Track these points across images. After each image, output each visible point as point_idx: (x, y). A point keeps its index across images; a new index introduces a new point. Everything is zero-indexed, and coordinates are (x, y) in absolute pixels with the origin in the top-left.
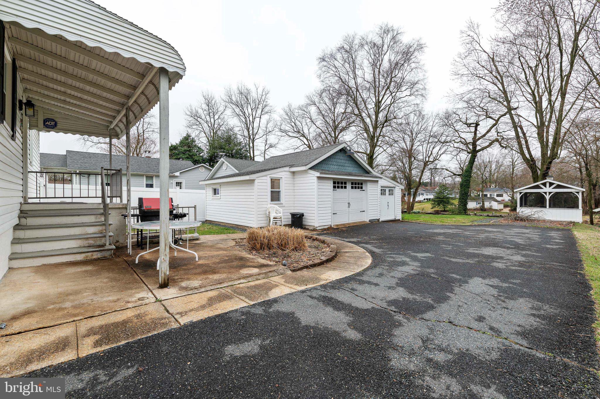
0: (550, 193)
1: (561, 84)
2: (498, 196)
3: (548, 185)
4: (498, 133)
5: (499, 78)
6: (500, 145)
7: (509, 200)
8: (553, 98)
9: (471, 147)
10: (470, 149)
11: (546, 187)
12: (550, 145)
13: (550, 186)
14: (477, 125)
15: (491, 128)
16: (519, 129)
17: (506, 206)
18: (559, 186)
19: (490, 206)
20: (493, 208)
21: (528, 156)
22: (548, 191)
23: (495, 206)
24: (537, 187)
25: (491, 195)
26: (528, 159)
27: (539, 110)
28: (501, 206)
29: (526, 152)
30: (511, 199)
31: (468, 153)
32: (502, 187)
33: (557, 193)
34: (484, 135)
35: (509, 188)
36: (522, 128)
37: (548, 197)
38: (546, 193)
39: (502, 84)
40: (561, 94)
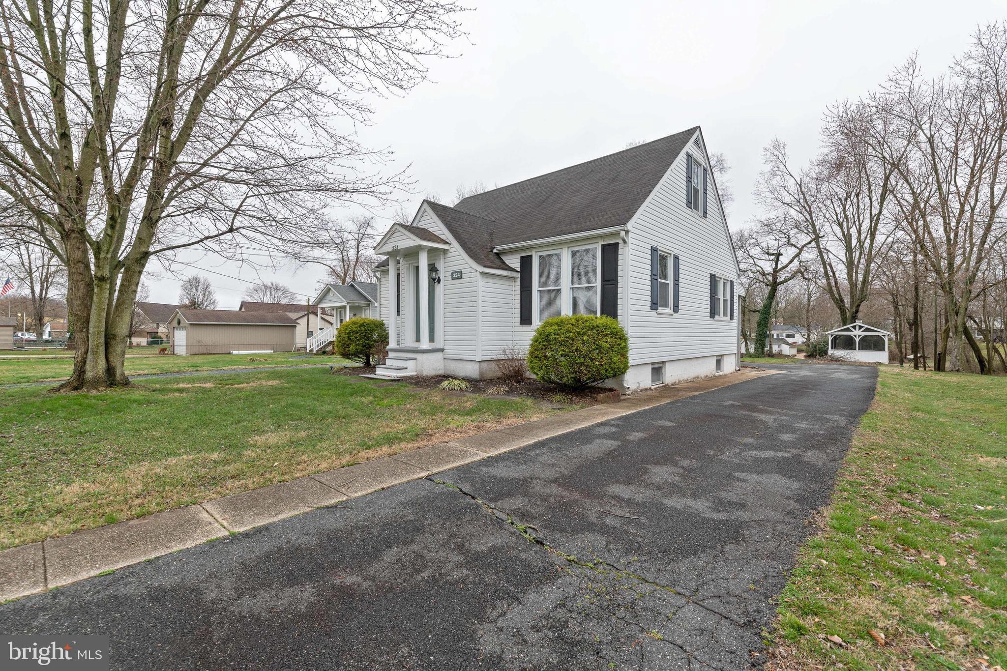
0: (859, 336)
1: (871, 224)
2: (788, 336)
3: (857, 328)
4: (801, 262)
5: (807, 208)
6: (803, 276)
7: (803, 343)
8: (862, 238)
9: (770, 278)
10: (769, 281)
11: (855, 329)
12: (859, 286)
13: (859, 329)
14: (779, 255)
15: (794, 258)
16: (828, 267)
17: (799, 351)
18: (867, 330)
19: (780, 351)
20: (784, 353)
21: (837, 296)
22: (857, 334)
23: (786, 350)
24: (848, 330)
25: (778, 335)
26: (837, 299)
27: (849, 249)
28: (794, 351)
29: (835, 292)
30: (805, 340)
31: (767, 285)
32: (794, 325)
33: (866, 336)
34: (787, 266)
35: (804, 326)
36: (831, 266)
37: (857, 340)
38: (855, 336)
39: (811, 214)
40: (871, 234)
